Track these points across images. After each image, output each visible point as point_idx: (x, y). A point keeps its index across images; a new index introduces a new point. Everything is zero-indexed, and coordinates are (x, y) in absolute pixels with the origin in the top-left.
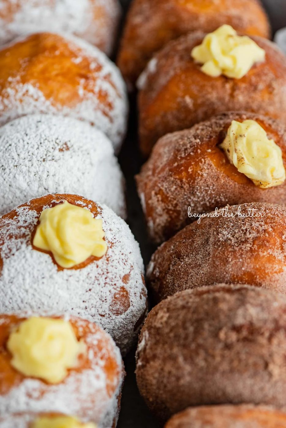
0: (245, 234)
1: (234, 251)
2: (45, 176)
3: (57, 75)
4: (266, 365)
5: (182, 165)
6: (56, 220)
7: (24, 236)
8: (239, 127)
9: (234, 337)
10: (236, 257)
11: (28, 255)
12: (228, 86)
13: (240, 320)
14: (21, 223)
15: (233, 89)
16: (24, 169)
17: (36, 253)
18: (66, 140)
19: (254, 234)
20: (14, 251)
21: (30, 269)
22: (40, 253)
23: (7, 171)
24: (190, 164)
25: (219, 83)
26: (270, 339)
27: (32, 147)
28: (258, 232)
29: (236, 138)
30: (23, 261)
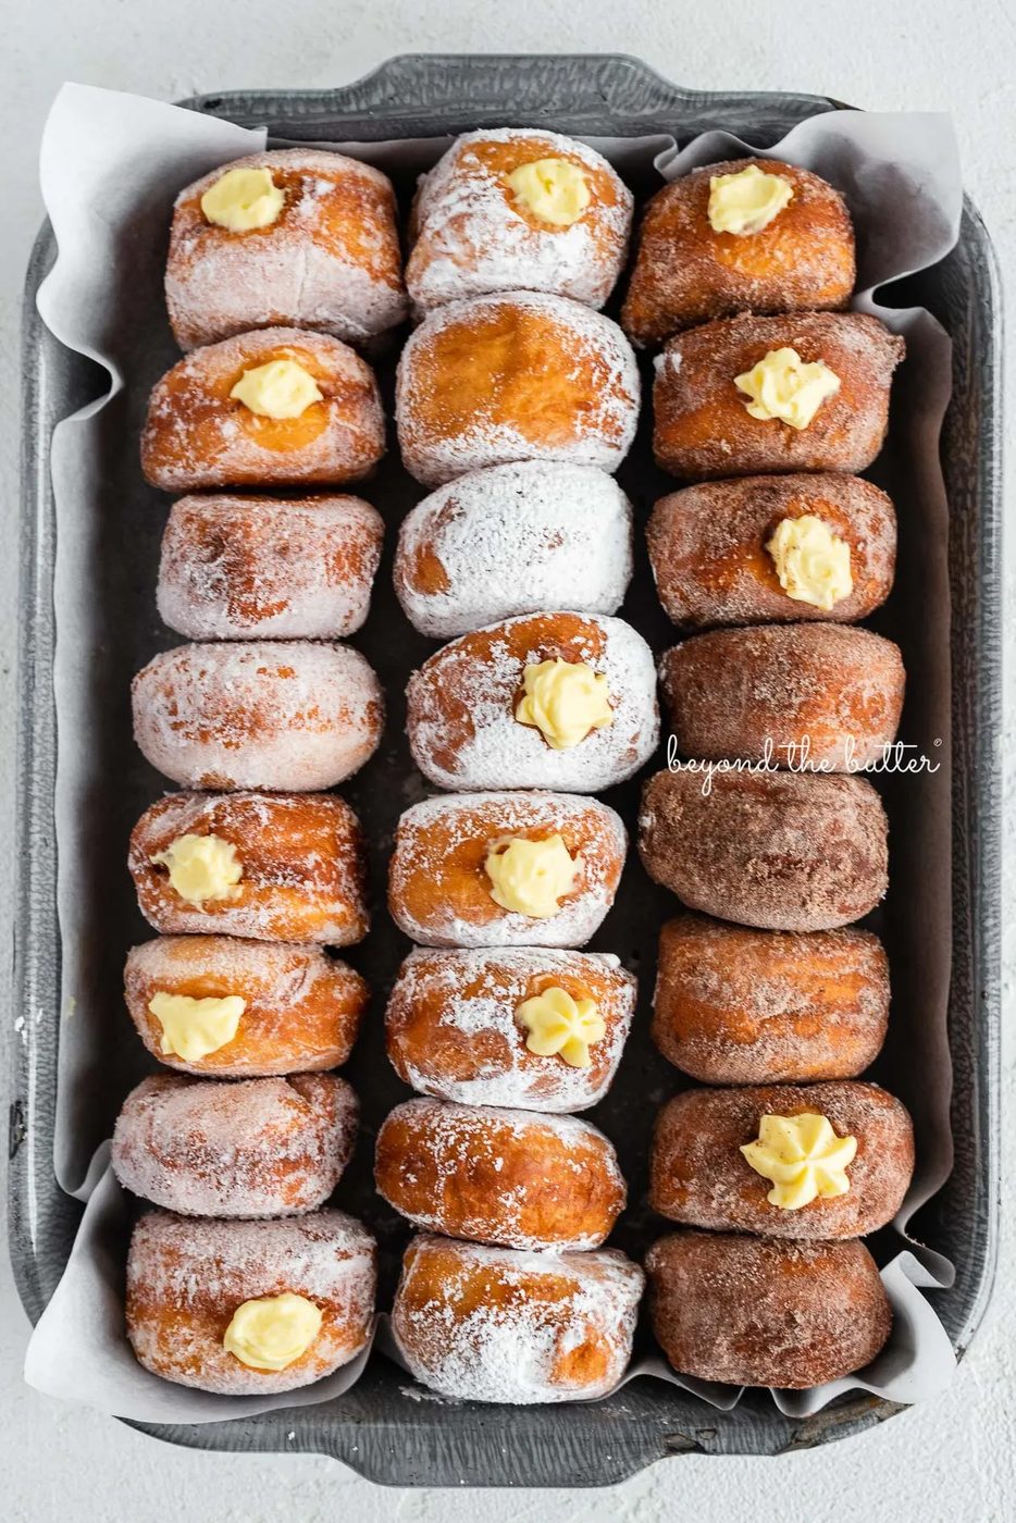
0: (790, 695)
1: (774, 718)
2: (528, 582)
3: (544, 410)
4: (804, 903)
5: (710, 572)
6: (547, 698)
7: (503, 700)
8: (793, 532)
9: (765, 868)
10: (775, 727)
11: (509, 731)
12: (783, 435)
13: (773, 850)
14: (498, 678)
15: (790, 440)
16: (501, 575)
17: (520, 729)
18: (558, 527)
19: (802, 699)
20: (490, 719)
21: (511, 746)
22: (525, 728)
23: (477, 575)
24: (720, 574)
25: (771, 430)
26: (810, 875)
27: (512, 546)
28: (807, 694)
29: (787, 550)
30: (503, 737)
